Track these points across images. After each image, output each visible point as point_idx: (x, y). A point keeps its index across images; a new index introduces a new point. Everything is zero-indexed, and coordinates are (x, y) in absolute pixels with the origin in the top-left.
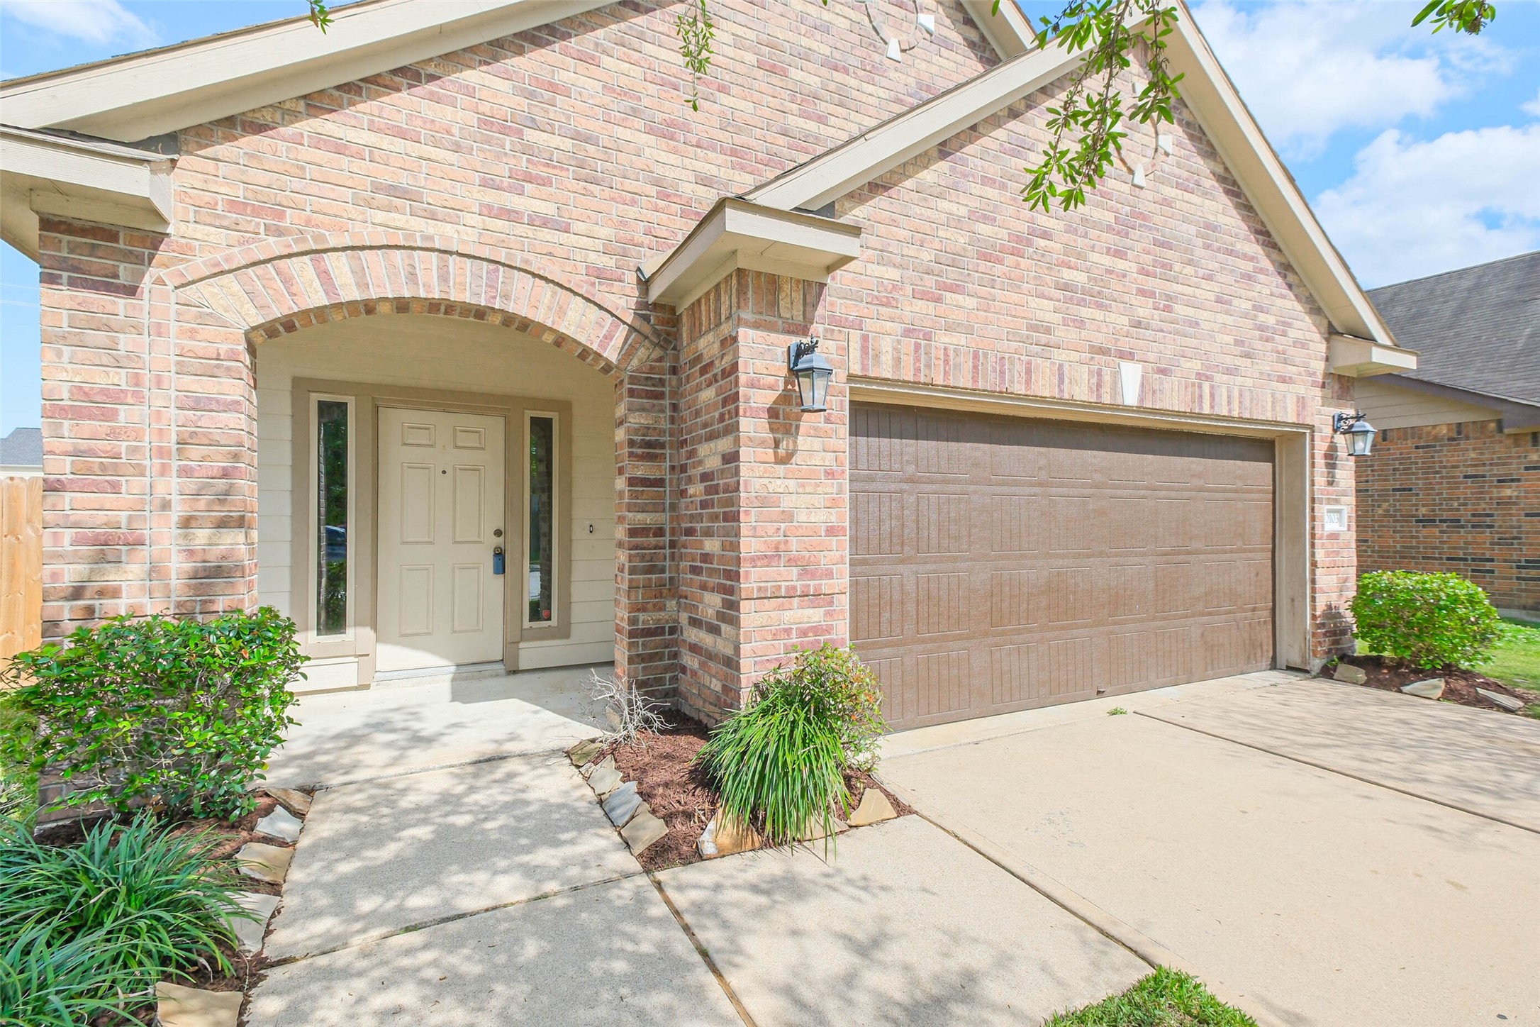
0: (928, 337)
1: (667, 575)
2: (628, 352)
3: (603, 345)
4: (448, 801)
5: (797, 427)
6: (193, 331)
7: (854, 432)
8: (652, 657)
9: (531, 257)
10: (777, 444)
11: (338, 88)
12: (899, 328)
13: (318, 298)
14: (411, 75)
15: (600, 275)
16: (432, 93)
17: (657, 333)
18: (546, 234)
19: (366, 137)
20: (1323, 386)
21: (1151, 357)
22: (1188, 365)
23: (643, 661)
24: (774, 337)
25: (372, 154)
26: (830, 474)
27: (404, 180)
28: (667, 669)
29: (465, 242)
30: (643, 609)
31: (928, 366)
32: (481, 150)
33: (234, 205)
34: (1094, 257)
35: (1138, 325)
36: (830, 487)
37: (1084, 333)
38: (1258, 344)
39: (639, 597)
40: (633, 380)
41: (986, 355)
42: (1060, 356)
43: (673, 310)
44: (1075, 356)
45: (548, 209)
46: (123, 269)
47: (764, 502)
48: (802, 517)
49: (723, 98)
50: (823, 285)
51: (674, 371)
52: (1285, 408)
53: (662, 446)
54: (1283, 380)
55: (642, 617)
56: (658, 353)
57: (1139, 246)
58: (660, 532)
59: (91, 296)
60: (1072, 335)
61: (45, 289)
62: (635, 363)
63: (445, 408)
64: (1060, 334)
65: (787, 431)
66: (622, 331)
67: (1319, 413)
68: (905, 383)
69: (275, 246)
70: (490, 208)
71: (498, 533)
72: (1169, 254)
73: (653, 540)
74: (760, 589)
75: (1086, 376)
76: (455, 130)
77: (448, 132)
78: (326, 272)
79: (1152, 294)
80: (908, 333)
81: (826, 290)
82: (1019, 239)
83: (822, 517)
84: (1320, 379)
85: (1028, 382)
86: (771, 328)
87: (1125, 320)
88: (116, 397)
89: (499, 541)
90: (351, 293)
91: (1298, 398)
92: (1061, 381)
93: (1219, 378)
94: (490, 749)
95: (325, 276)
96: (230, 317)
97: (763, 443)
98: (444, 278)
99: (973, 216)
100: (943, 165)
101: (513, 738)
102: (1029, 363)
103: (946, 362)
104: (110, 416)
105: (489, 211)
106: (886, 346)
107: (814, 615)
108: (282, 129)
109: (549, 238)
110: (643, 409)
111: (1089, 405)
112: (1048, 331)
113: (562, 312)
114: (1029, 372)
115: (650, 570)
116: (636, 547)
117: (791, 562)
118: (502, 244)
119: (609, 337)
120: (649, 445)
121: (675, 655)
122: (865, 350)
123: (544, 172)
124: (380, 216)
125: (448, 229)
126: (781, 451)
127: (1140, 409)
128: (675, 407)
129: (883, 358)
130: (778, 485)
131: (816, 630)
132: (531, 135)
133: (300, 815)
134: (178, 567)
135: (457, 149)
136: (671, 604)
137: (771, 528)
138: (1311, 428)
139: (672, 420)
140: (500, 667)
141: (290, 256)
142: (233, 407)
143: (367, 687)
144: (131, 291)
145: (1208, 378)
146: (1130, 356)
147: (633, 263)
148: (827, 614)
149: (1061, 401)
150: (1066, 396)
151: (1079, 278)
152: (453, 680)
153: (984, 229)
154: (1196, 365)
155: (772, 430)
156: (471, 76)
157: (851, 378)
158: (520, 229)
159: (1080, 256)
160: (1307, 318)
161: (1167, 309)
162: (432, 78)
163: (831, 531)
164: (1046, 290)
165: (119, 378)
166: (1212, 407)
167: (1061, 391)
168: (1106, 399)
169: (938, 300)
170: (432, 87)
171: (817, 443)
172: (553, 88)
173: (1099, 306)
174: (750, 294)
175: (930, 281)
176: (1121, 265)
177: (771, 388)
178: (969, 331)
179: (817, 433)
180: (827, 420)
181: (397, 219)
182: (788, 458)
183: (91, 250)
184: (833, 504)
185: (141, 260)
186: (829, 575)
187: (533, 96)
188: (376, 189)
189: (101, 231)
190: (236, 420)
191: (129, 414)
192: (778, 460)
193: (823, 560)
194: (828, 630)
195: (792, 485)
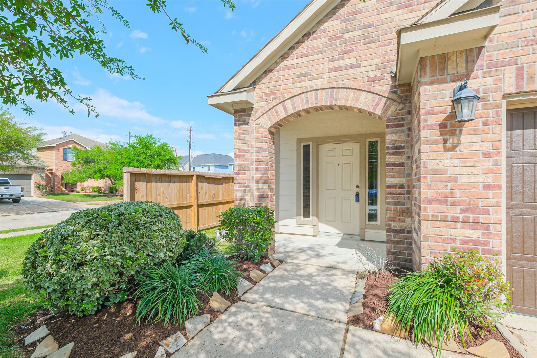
1: (406, 206)
2: (386, 109)
3: (374, 109)
4: (310, 276)
5: (461, 131)
6: (258, 131)
7: (510, 128)
8: (398, 242)
9: (344, 82)
10: (445, 141)
11: (289, 50)
13: (283, 115)
14: (308, 35)
15: (374, 80)
16: (314, 37)
17: (400, 97)
18: (352, 71)
19: (296, 61)
23: (394, 243)
24: (443, 86)
25: (297, 66)
26: (487, 155)
27: (305, 70)
28: (406, 249)
29: (323, 84)
30: (394, 221)
32: (328, 49)
33: (266, 95)
36: (489, 162)
39: (391, 215)
40: (388, 120)
43: (409, 84)
45: (352, 61)
46: (246, 118)
47: (435, 172)
48: (464, 179)
50: (481, 49)
51: (409, 113)
53: (403, 148)
55: (393, 224)
56: (401, 106)
58: (402, 187)
59: (241, 127)
61: (234, 127)
62: (389, 113)
63: (338, 142)
65: (453, 133)
66: (384, 100)
69: (274, 103)
70: (331, 69)
71: (357, 187)
73: (398, 190)
74: (433, 216)
76: (321, 47)
77: (319, 48)
78: (285, 107)
81: (484, 50)
83: (480, 180)
86: (443, 81)
88: (245, 151)
89: (358, 190)
90: (291, 111)
94: (333, 263)
95: (285, 108)
96: (265, 126)
97: (436, 142)
98: (316, 99)
101: (344, 262)
104: (244, 156)
105: (331, 70)
107: (476, 234)
108: (276, 69)
109: (352, 72)
110: (393, 133)
113: (357, 99)
115: (396, 204)
116: (390, 193)
117: (456, 203)
118: (335, 80)
119: (377, 105)
120: (396, 148)
121: (411, 244)
122: (519, 76)
123: (350, 48)
124: (299, 85)
125: (318, 81)
126: (449, 145)
128: (410, 129)
130: (447, 163)
131: (476, 242)
132: (346, 36)
133: (274, 267)
134: (256, 195)
135: (321, 52)
136: (408, 220)
137: (441, 185)
139: (408, 136)
140: (358, 237)
141: (277, 105)
142: (265, 150)
143: (316, 236)
144: (247, 124)
147: (388, 70)
148: (483, 234)
152: (342, 239)
155: (441, 134)
156: (326, 25)
157: (506, 96)
158: (342, 73)
162: (314, 32)
163: (487, 187)
165: (245, 146)
170: (314, 35)
171: (476, 138)
172: (355, 13)
174: (428, 68)
177: (441, 113)
179: (476, 132)
180: (485, 124)
181: (303, 84)
182: (454, 148)
183: (241, 116)
184: (490, 171)
185: (249, 115)
186: (487, 212)
187: (347, 20)
188: (298, 76)
189: (243, 111)
190: (266, 154)
191: (247, 155)
192: (446, 150)
193: (481, 203)
194: (486, 244)
195: (456, 162)
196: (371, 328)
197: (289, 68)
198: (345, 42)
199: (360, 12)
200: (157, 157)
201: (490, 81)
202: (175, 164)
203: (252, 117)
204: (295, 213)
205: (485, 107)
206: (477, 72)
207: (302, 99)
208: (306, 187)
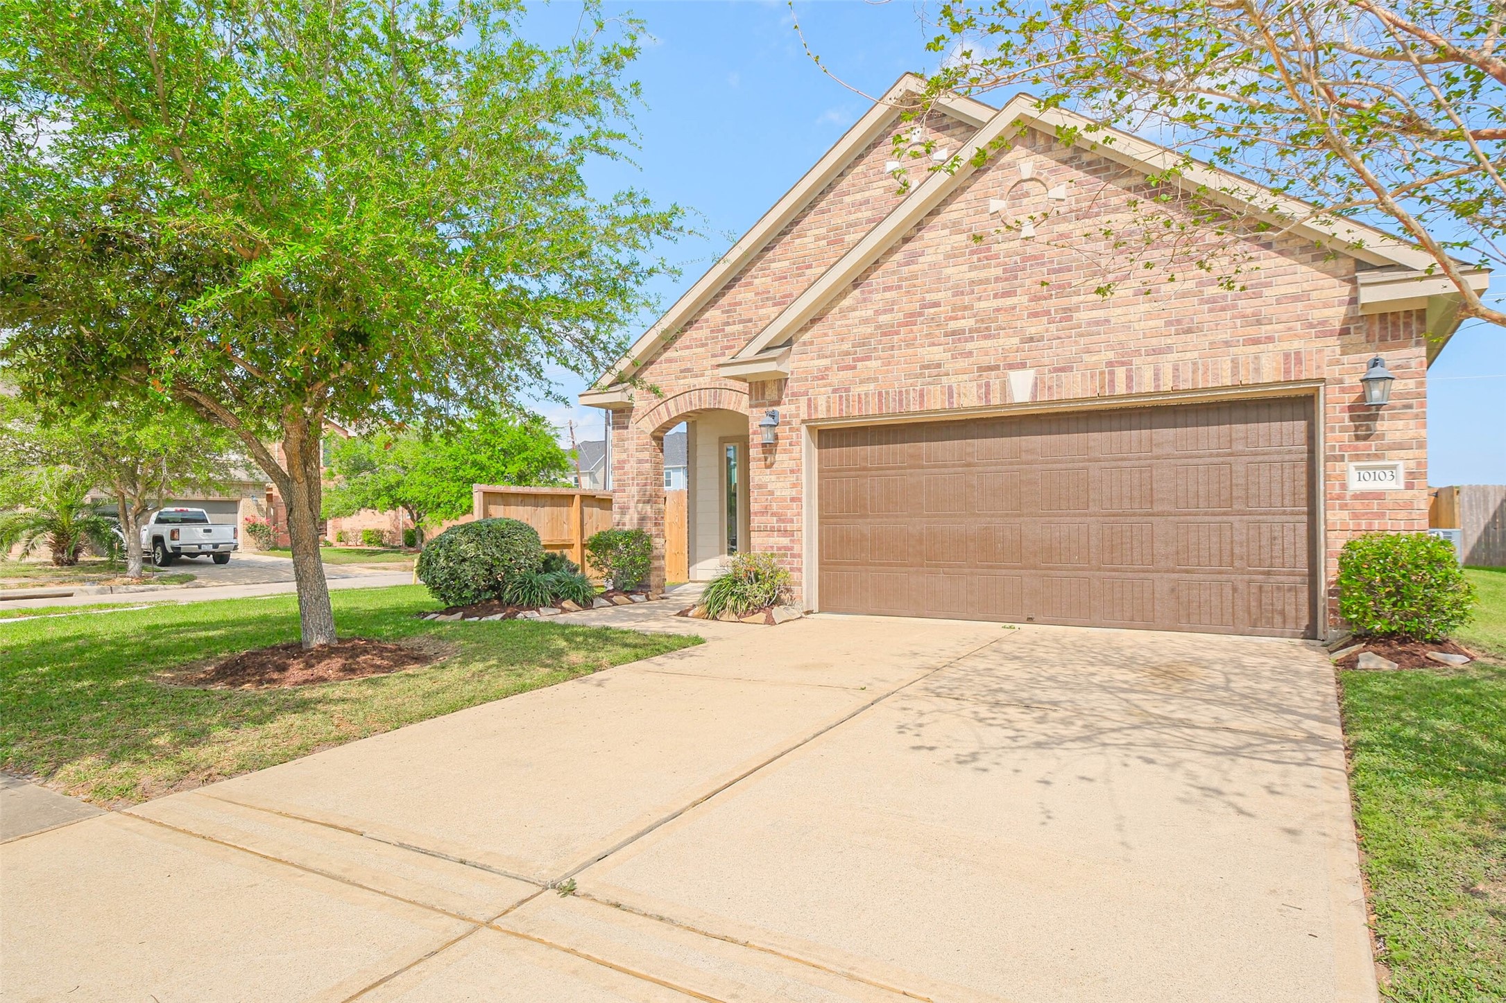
0: (847, 390)
5: (776, 450)
6: (639, 437)
10: (766, 460)
11: (672, 338)
12: (830, 389)
13: (666, 418)
14: (690, 323)
16: (697, 328)
19: (678, 354)
20: (1344, 332)
21: (1046, 361)
22: (1094, 358)
24: (764, 409)
25: (682, 359)
26: (792, 471)
27: (689, 365)
29: (706, 383)
31: (848, 407)
32: (711, 343)
34: (983, 304)
35: (1031, 340)
36: (793, 478)
37: (971, 359)
38: (1207, 317)
41: (887, 393)
42: (952, 380)
44: (966, 377)
46: (626, 421)
47: (760, 487)
48: (777, 493)
49: (808, 272)
50: (787, 379)
52: (1257, 370)
54: (1256, 342)
57: (1028, 282)
60: (962, 363)
61: (613, 431)
64: (948, 367)
65: (770, 452)
67: (1338, 362)
68: (835, 419)
69: (656, 403)
70: (714, 365)
72: (1066, 276)
74: (760, 527)
75: (975, 389)
76: (703, 340)
77: (700, 341)
79: (1048, 313)
80: (835, 391)
81: (789, 380)
82: (912, 315)
84: (1338, 326)
85: (921, 403)
86: (764, 405)
87: (1016, 340)
88: (624, 462)
91: (1287, 356)
92: (951, 396)
93: (1137, 361)
95: (667, 409)
96: (647, 430)
97: (759, 460)
99: (877, 313)
100: (857, 292)
102: (921, 391)
103: (860, 402)
104: (623, 468)
105: (713, 367)
106: (822, 402)
107: (785, 541)
108: (658, 361)
111: (980, 408)
112: (939, 366)
114: (922, 396)
117: (773, 514)
118: (719, 379)
122: (809, 406)
124: (682, 382)
125: (702, 379)
126: (768, 462)
127: (1034, 403)
129: (820, 408)
130: (767, 479)
131: (787, 548)
132: (728, 329)
134: (636, 516)
135: (703, 345)
137: (765, 499)
138: (1323, 380)
141: (660, 405)
142: (647, 461)
144: (627, 428)
145: (1123, 364)
146: (1023, 366)
148: (791, 540)
149: (951, 410)
150: (955, 406)
151: (967, 323)
153: (883, 319)
154: (1110, 355)
155: (764, 453)
156: (707, 315)
157: (804, 421)
159: (965, 308)
160: (1304, 268)
161: (1070, 318)
162: (696, 321)
163: (793, 500)
164: (936, 340)
165: (624, 456)
166: (1129, 387)
167: (951, 403)
168: (996, 400)
169: (855, 368)
170: (696, 325)
171: (785, 457)
172: (736, 304)
173: (986, 337)
174: (753, 392)
175: (849, 360)
176: (1009, 301)
178: (876, 380)
179: (785, 451)
180: (790, 445)
181: (687, 381)
182: (772, 464)
183: (620, 417)
184: (794, 486)
185: (629, 417)
186: (792, 521)
187: (728, 312)
188: (681, 372)
189: (622, 411)
190: (648, 466)
191: (627, 467)
192: (767, 467)
193: (789, 513)
194: (791, 549)
195: (774, 478)
196: (687, 616)
197: (670, 361)
198: (726, 336)
199: (740, 304)
200: (519, 453)
201: (793, 407)
202: (562, 469)
203: (632, 419)
204: (718, 549)
205: (791, 430)
206: (785, 399)
207: (685, 400)
208: (732, 510)
